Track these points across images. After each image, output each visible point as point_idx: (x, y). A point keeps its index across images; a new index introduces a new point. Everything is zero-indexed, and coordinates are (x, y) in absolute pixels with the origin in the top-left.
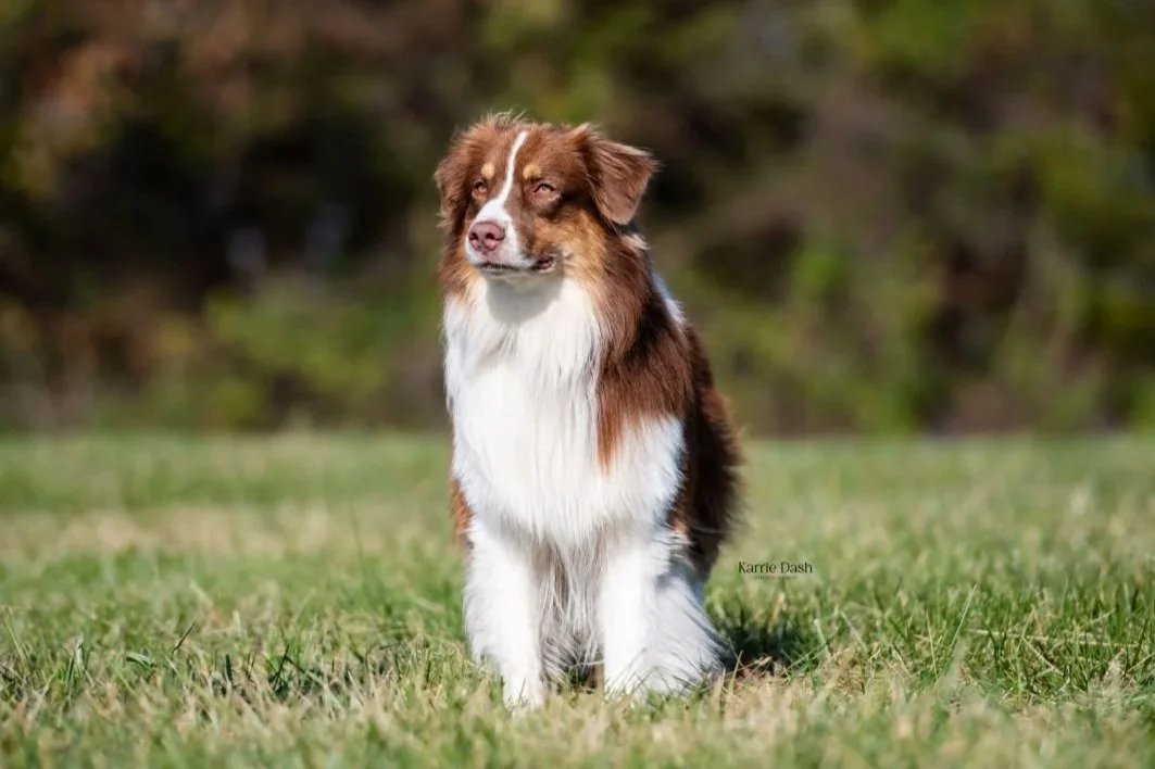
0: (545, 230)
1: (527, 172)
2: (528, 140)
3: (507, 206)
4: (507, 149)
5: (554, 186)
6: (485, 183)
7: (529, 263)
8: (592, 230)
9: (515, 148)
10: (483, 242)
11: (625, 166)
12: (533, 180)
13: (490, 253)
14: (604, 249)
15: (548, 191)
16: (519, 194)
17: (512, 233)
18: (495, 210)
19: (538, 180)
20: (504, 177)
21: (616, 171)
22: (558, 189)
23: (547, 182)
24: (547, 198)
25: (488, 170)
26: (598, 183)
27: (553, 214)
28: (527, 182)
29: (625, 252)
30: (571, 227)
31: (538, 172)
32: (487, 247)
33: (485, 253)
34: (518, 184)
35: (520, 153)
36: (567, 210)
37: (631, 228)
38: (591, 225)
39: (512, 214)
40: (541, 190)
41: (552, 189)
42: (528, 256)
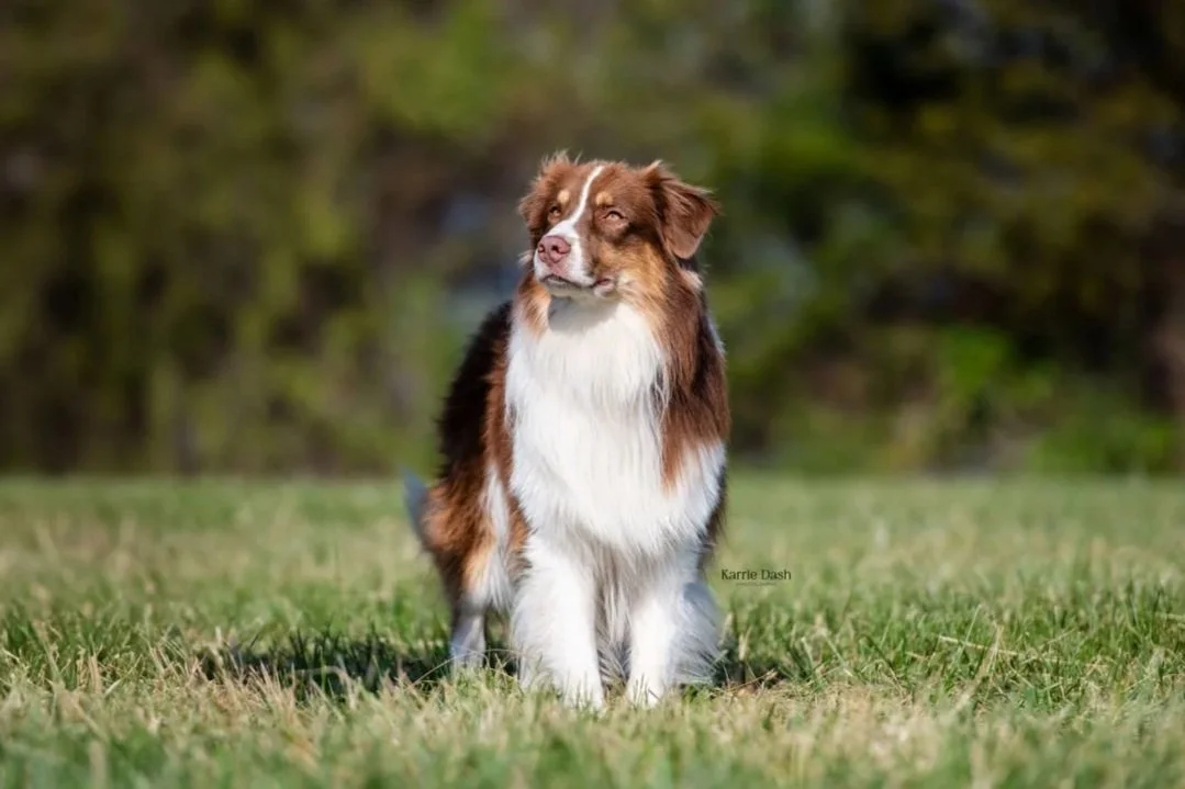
0: (609, 254)
1: (599, 199)
2: (603, 173)
3: (577, 226)
4: (583, 179)
5: (623, 214)
6: (559, 208)
7: (589, 281)
8: (654, 263)
9: (590, 179)
10: (549, 254)
11: (690, 204)
12: (604, 206)
13: (555, 265)
14: (664, 282)
15: (616, 218)
16: (590, 217)
17: (577, 250)
18: (565, 229)
19: (609, 206)
20: (578, 203)
21: (683, 207)
22: (626, 218)
23: (617, 209)
24: (616, 225)
25: (563, 196)
26: (663, 218)
27: (619, 242)
28: (598, 208)
29: (684, 288)
30: (634, 256)
31: (609, 200)
32: (552, 259)
33: (549, 265)
34: (590, 210)
35: (594, 182)
36: (633, 239)
37: (691, 264)
38: (654, 258)
39: (580, 233)
40: (610, 217)
41: (621, 217)
42: (591, 274)
